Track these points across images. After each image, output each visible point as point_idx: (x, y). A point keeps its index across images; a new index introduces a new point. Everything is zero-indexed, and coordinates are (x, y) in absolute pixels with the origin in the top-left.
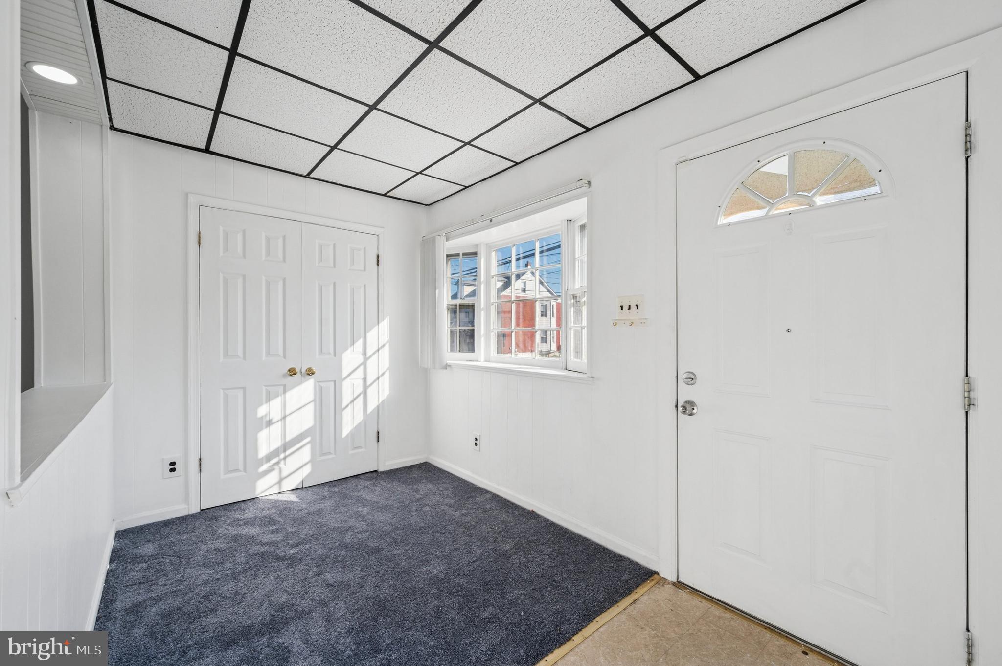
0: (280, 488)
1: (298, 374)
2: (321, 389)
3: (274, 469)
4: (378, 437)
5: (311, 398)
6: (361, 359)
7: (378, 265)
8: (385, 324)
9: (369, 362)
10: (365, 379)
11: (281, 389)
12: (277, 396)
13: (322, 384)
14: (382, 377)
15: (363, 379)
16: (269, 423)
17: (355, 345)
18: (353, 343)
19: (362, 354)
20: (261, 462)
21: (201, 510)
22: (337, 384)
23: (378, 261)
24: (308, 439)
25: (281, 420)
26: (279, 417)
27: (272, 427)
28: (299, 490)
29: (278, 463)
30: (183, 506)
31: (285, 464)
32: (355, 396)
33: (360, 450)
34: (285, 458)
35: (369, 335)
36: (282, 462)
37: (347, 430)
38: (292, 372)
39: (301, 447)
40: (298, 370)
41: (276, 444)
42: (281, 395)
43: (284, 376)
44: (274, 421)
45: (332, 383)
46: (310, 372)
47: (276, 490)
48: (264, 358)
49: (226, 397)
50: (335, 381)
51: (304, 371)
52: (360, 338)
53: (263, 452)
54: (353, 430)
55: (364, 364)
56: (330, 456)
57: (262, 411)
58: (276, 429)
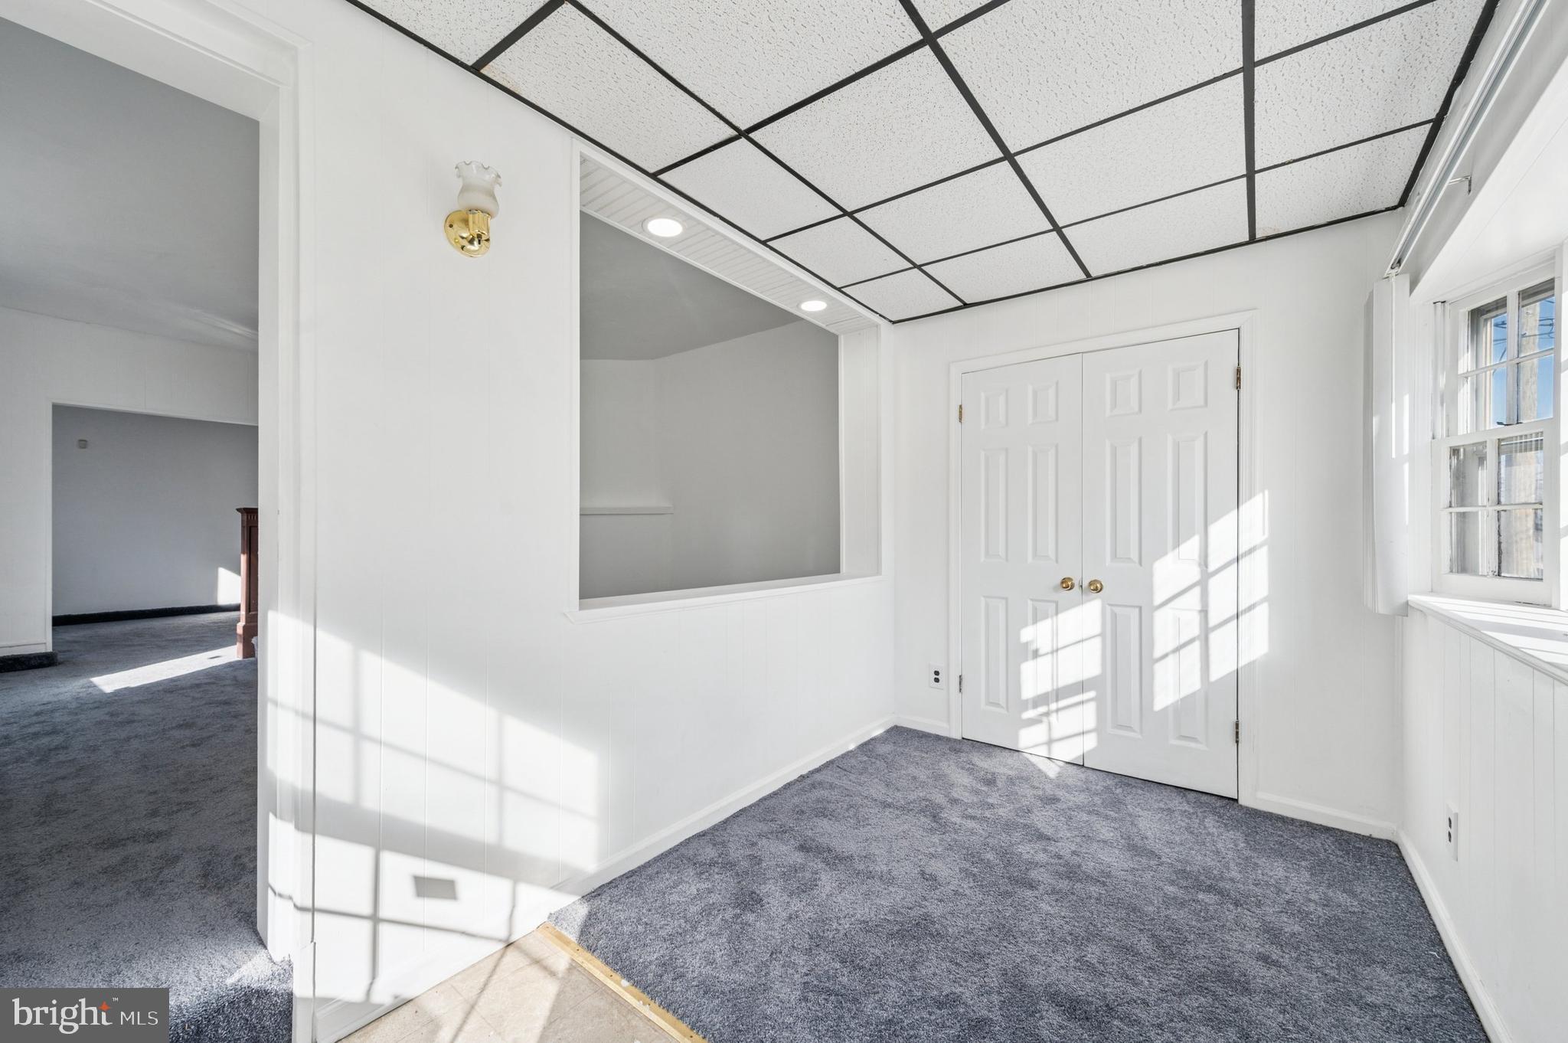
0: (1049, 751)
1: (1076, 588)
2: (1114, 616)
3: (1041, 722)
4: (1237, 733)
5: (1097, 630)
6: (1195, 574)
7: (1238, 388)
8: (1257, 509)
9: (1213, 583)
10: (1204, 612)
11: (1052, 607)
12: (1046, 617)
13: (1117, 610)
14: (1247, 614)
15: (1200, 611)
16: (1036, 654)
17: (1180, 547)
18: (1177, 544)
19: (1200, 565)
20: (1025, 705)
21: (963, 738)
22: (1145, 611)
23: (1238, 379)
24: (1092, 694)
25: (1052, 652)
26: (1048, 649)
27: (1039, 660)
28: (1075, 767)
29: (1047, 714)
30: (945, 725)
31: (1058, 719)
32: (1182, 641)
33: (1193, 745)
34: (1057, 710)
35: (1213, 529)
36: (1054, 715)
37: (1164, 697)
38: (1066, 584)
39: (1082, 703)
40: (1076, 582)
41: (1045, 687)
42: (1052, 617)
43: (1055, 589)
44: (1041, 652)
45: (1137, 610)
46: (1096, 587)
47: (1043, 751)
48: (1030, 559)
49: (987, 606)
50: (1140, 608)
51: (1085, 584)
52: (1194, 534)
53: (1028, 692)
54: (1178, 701)
55: (1203, 584)
56: (1132, 734)
57: (1027, 634)
58: (1044, 662)
